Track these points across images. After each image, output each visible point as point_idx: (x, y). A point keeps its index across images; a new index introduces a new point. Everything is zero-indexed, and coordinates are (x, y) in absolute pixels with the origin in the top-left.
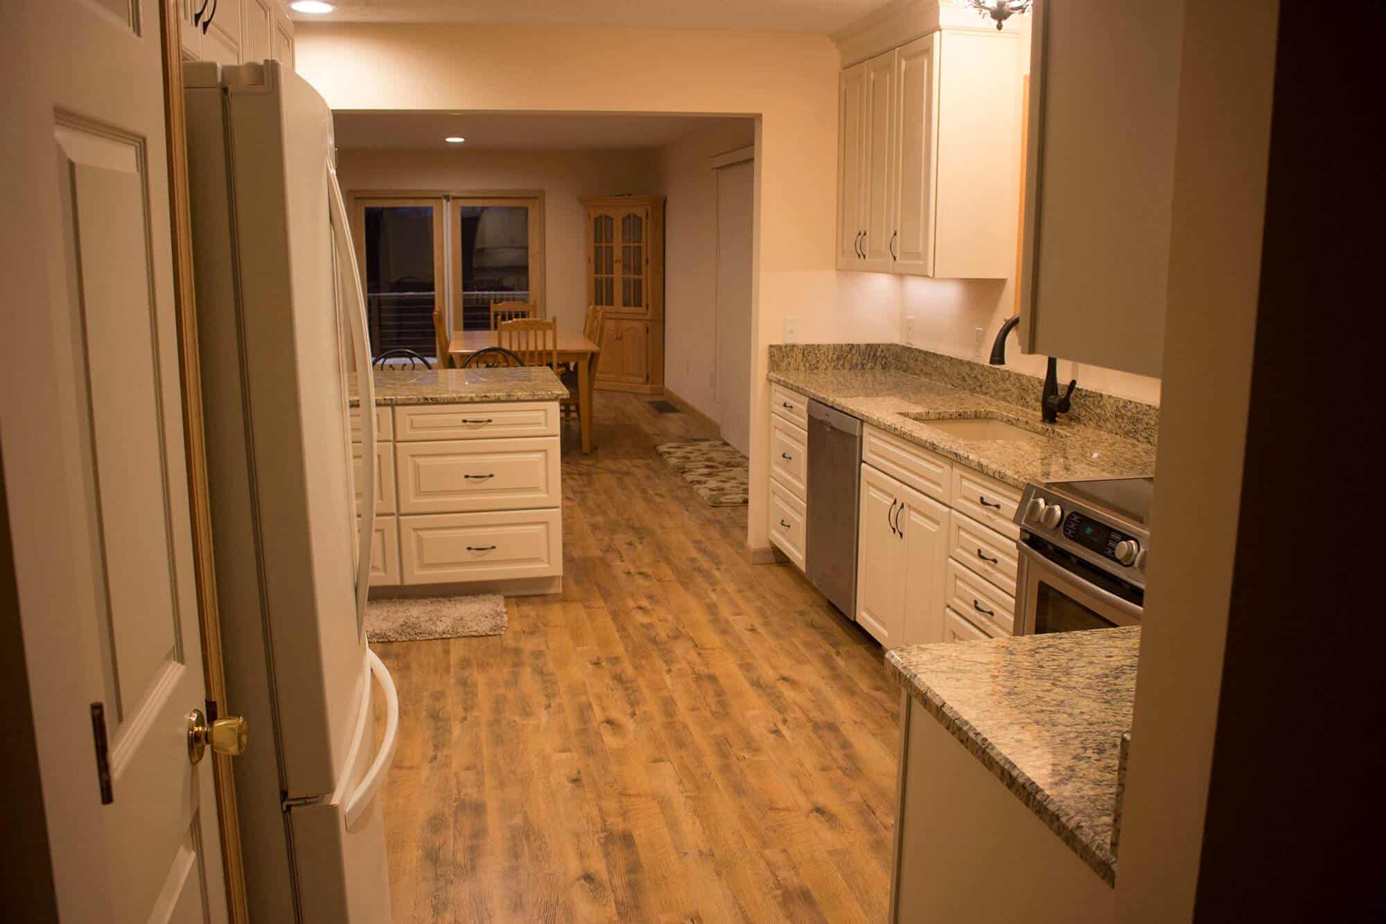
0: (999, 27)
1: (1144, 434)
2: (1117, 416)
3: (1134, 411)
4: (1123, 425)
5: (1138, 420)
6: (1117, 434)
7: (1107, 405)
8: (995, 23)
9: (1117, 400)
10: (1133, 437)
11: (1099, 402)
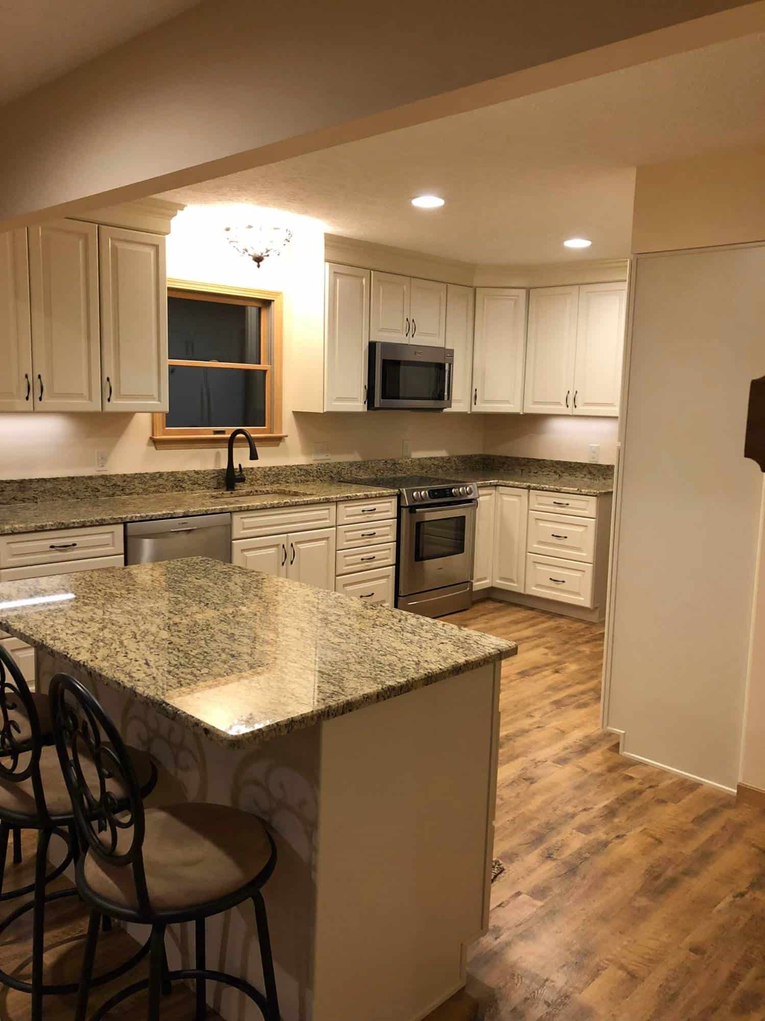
0: (259, 266)
1: (284, 480)
2: (264, 476)
3: (277, 470)
4: (269, 480)
5: (280, 474)
6: (265, 485)
7: (258, 472)
8: (256, 264)
9: (263, 468)
10: (278, 483)
11: (251, 472)
